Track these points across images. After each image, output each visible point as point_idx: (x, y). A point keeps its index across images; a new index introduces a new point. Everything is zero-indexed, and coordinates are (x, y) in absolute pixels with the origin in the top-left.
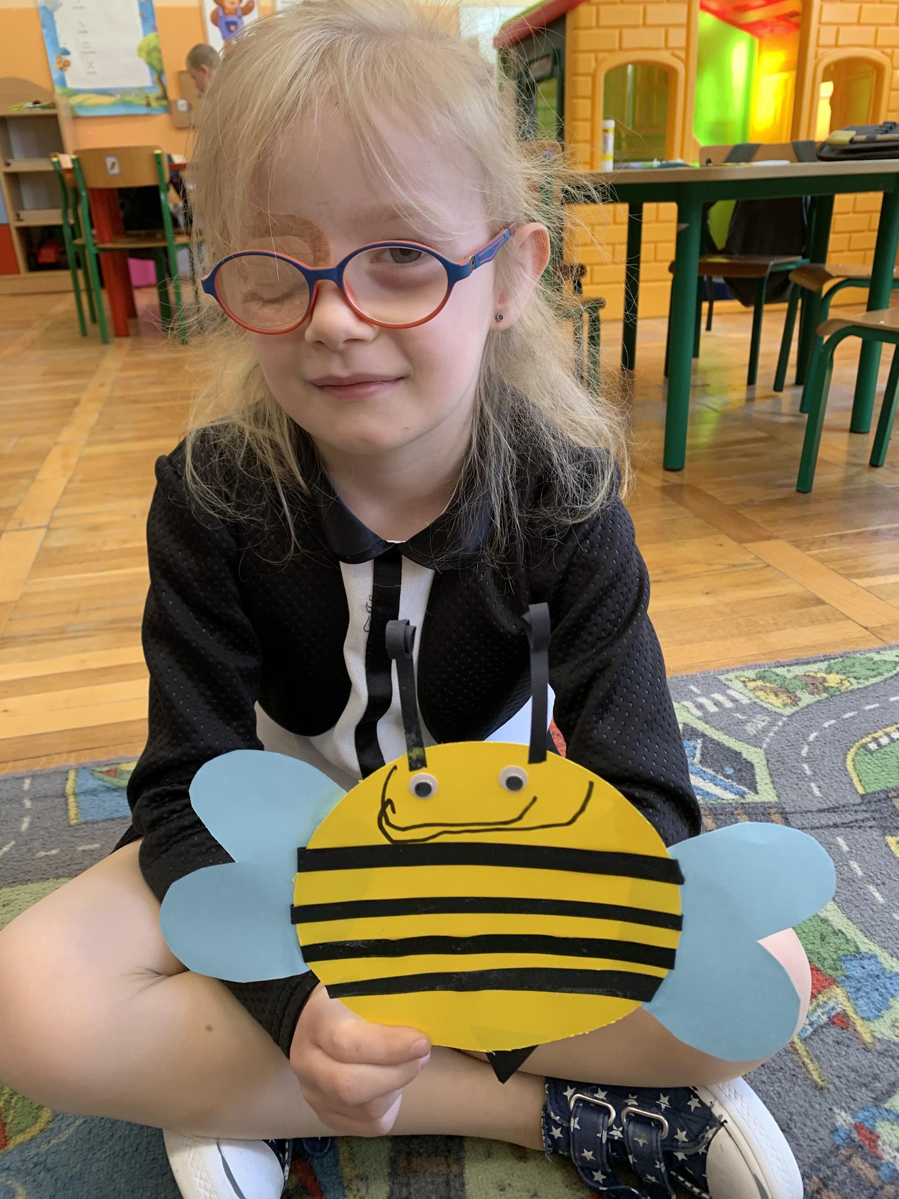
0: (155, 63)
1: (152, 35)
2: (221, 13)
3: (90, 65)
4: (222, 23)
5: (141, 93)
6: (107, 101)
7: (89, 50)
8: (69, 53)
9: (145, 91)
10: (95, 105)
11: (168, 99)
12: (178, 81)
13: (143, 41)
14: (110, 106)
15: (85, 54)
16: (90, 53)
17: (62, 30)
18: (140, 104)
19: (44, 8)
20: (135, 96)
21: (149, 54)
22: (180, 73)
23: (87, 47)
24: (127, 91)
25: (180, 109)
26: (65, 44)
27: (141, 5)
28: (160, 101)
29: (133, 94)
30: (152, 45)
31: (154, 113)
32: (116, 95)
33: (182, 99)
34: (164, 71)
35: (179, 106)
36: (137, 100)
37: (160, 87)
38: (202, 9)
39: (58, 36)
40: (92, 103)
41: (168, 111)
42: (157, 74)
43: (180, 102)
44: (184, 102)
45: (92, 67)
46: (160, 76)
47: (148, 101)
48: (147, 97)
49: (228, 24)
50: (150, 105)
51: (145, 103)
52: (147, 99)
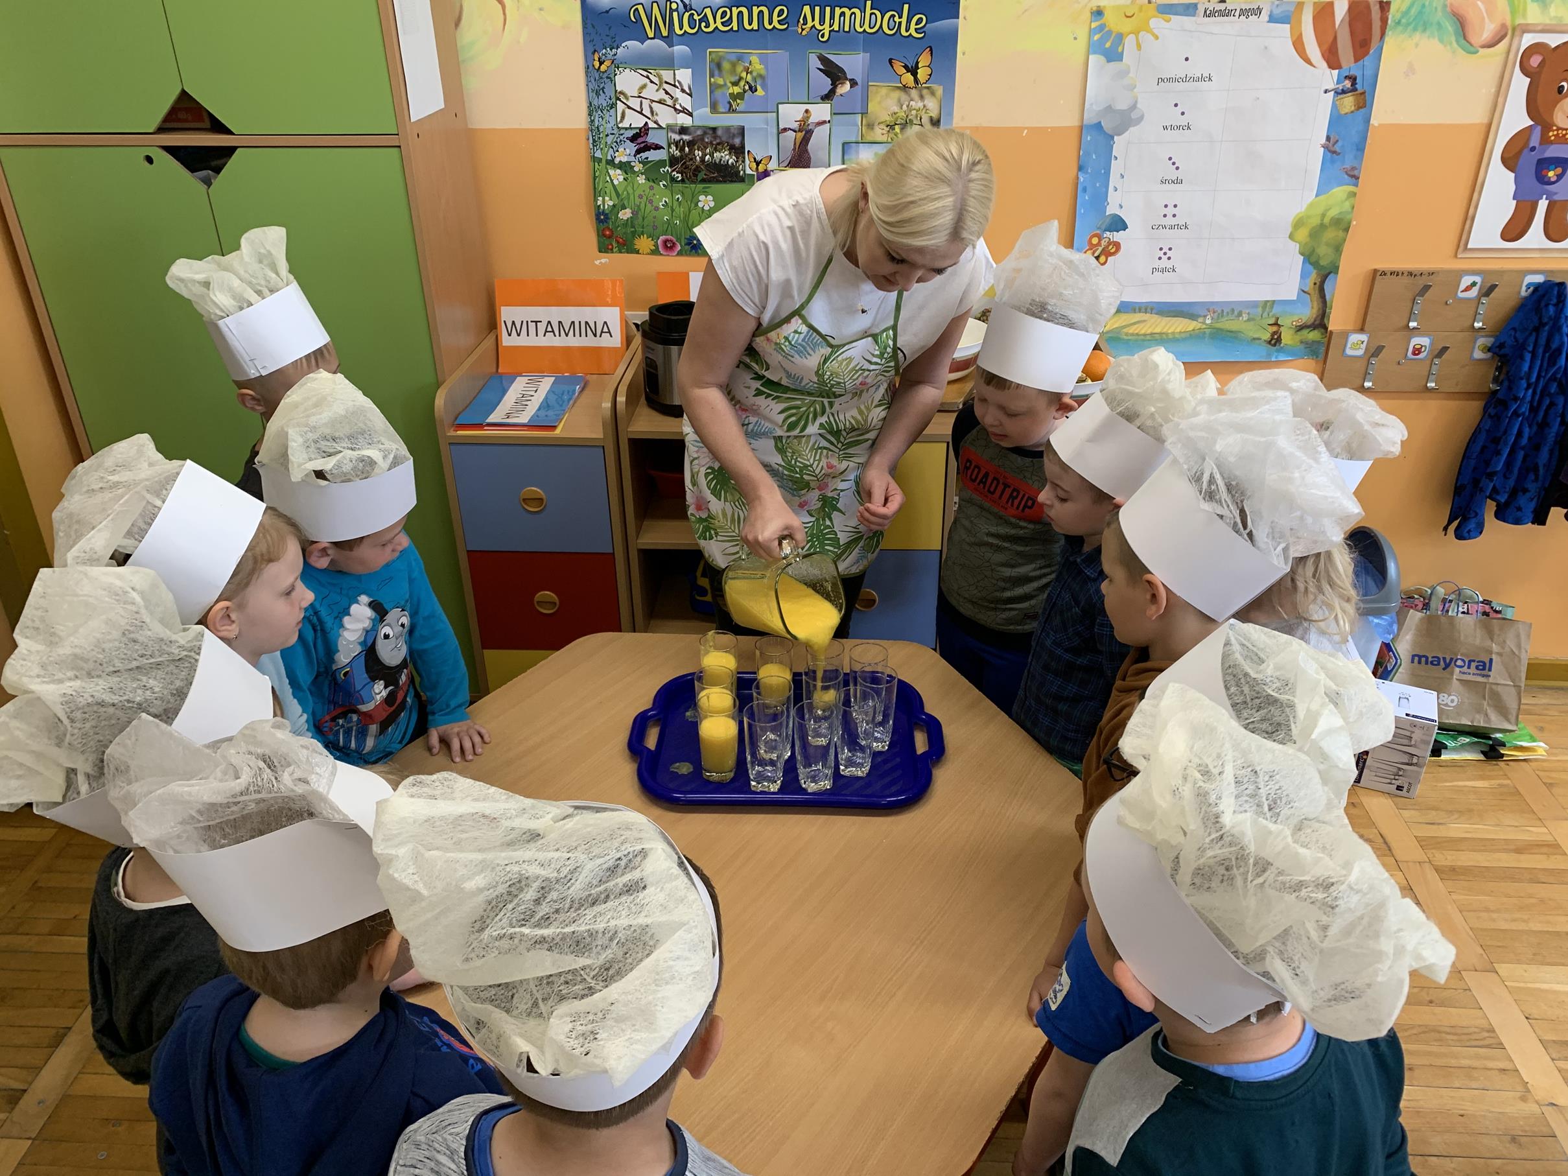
0: (1323, 250)
1: (1340, 192)
2: (1535, 141)
4: (1528, 161)
5: (1265, 315)
6: (1178, 330)
7: (1173, 221)
8: (1124, 227)
9: (1276, 310)
10: (1148, 337)
11: (1326, 328)
12: (1366, 293)
13: (1311, 206)
14: (1184, 339)
15: (1161, 230)
16: (1171, 227)
17: (1122, 176)
18: (1254, 339)
19: (1098, 126)
20: (1249, 320)
21: (1317, 232)
22: (1375, 274)
23: (1170, 216)
24: (1233, 310)
25: (1349, 352)
26: (1121, 207)
27: (1336, 120)
28: (1305, 332)
29: (1245, 317)
30: (1333, 213)
31: (1282, 358)
32: (1205, 316)
33: (1362, 330)
34: (1337, 268)
35: (1349, 345)
36: (1252, 331)
37: (1315, 304)
38: (1488, 130)
39: (1111, 189)
40: (1143, 332)
41: (1321, 356)
42: (1318, 274)
43: (1355, 338)
44: (1364, 337)
45: (1169, 258)
46: (1324, 278)
47: (1274, 333)
48: (1276, 324)
49: (1543, 164)
50: (1279, 340)
51: (1267, 336)
52: (1275, 329)
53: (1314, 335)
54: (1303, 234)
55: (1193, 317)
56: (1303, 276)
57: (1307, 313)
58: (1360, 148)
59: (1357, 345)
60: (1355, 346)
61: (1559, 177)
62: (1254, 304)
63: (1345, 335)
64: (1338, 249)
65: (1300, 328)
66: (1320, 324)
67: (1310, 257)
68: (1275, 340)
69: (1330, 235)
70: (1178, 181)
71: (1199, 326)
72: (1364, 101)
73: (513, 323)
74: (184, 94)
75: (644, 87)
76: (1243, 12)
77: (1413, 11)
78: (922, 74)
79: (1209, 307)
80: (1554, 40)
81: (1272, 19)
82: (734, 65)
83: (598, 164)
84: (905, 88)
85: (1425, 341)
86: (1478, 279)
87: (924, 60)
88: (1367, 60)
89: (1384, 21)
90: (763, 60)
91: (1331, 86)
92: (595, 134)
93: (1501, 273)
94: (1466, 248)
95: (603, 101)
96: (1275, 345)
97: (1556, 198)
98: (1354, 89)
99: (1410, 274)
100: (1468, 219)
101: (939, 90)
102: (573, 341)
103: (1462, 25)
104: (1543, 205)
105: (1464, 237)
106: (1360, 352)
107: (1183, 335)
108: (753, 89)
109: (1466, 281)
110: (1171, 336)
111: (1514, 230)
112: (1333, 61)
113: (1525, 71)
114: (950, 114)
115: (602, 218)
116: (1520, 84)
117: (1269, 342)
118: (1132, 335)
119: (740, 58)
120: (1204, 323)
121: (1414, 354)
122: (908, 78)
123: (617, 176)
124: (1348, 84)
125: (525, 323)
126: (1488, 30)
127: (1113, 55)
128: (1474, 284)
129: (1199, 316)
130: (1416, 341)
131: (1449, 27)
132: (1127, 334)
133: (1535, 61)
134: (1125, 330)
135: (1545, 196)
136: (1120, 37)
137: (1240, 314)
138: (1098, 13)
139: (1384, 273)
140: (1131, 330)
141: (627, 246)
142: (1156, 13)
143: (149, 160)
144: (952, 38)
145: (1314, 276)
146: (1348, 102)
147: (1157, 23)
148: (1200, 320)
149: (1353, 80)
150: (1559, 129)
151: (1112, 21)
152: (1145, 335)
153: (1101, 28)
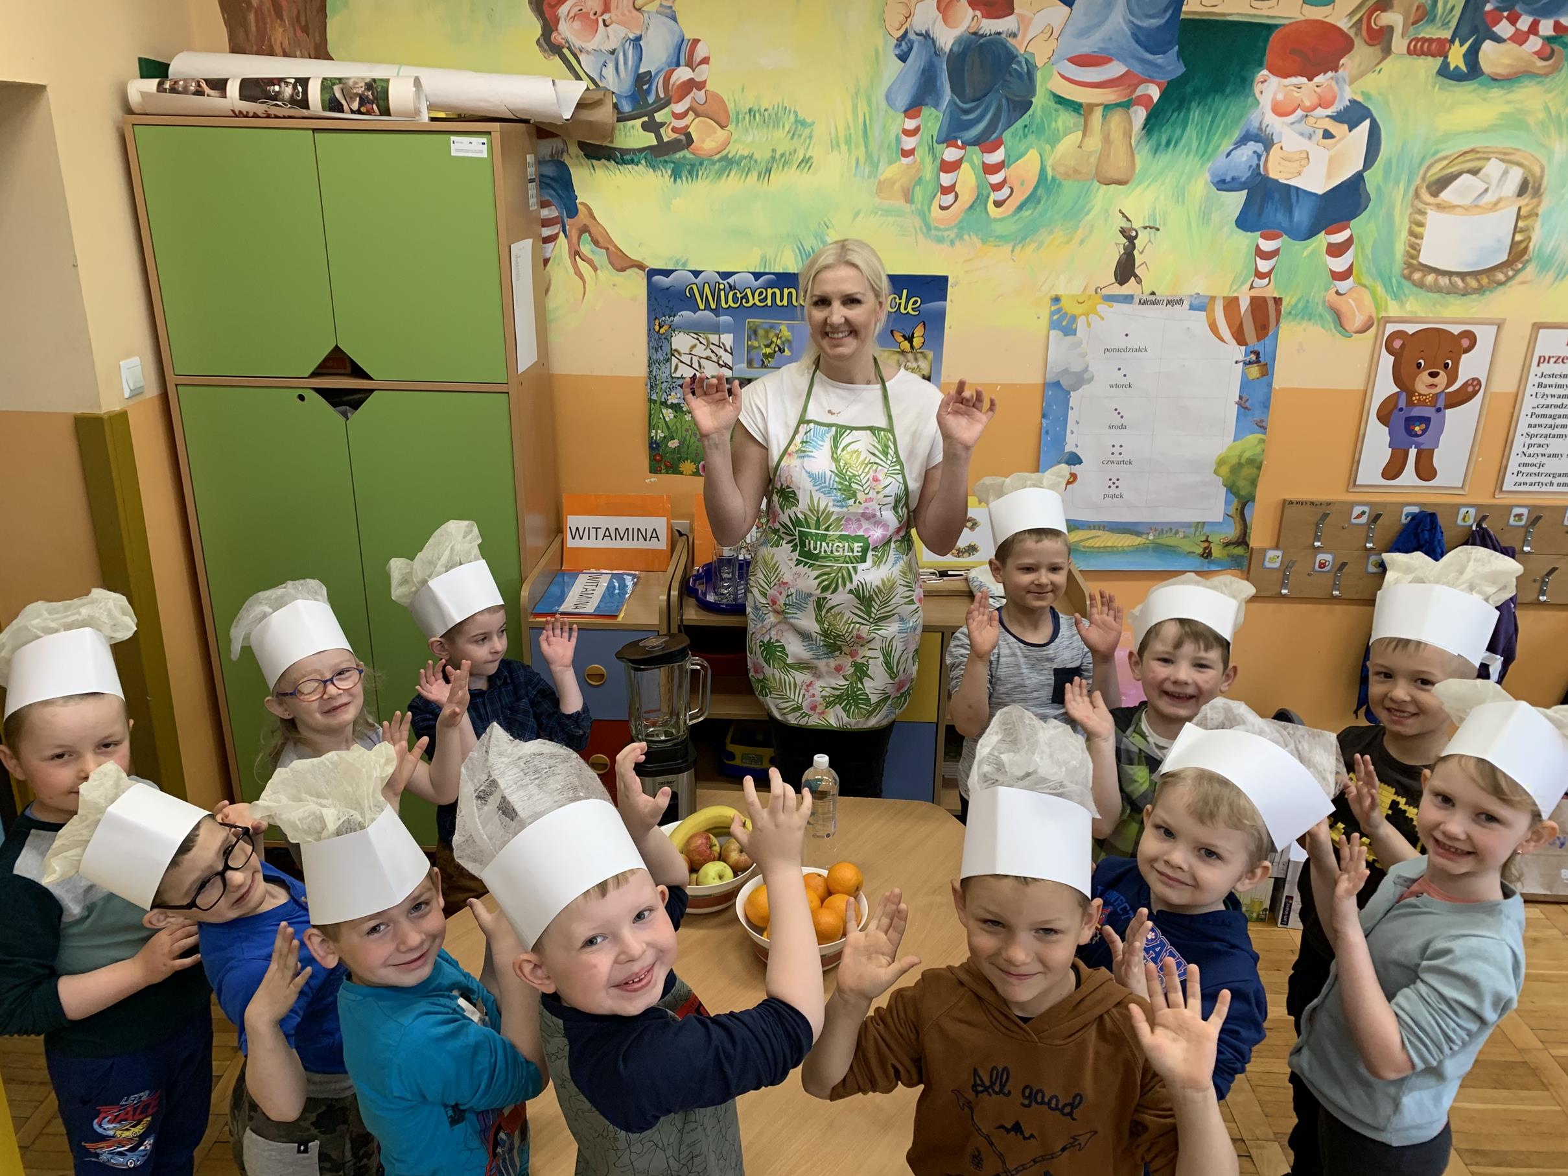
0: (1242, 483)
1: (1253, 438)
2: (1402, 403)
3: (1114, 483)
4: (1399, 419)
5: (1198, 533)
6: (1126, 544)
7: (1120, 458)
8: (1080, 462)
9: (1206, 530)
10: (1102, 550)
11: (1248, 546)
12: (1278, 518)
13: (1230, 448)
14: (1131, 552)
15: (1109, 465)
16: (1119, 463)
17: (1077, 423)
18: (1190, 553)
19: (1057, 384)
20: (1184, 537)
21: (1237, 468)
22: (1287, 504)
23: (1116, 454)
24: (1171, 529)
25: (1268, 565)
26: (1077, 446)
27: (1245, 384)
28: (1230, 548)
29: (1181, 535)
30: (1247, 455)
31: (1213, 568)
32: (1148, 534)
33: (1277, 548)
34: (1254, 497)
35: (1267, 560)
36: (1186, 546)
37: (1238, 525)
38: (1365, 395)
39: (1068, 432)
40: (1097, 545)
41: (1245, 568)
42: (1238, 502)
43: (1271, 554)
44: (1279, 553)
45: (1117, 487)
46: (1244, 506)
47: (1205, 549)
48: (1207, 541)
49: (1410, 421)
50: (1210, 554)
51: (1200, 551)
52: (1206, 545)
53: (1239, 551)
54: (1225, 470)
55: (1138, 534)
56: (1227, 503)
57: (1232, 532)
58: (1266, 405)
59: (1273, 559)
60: (1272, 560)
61: (1424, 431)
62: (1188, 525)
63: (1263, 551)
64: (1254, 483)
65: (1227, 545)
66: (1242, 541)
67: (1231, 489)
68: (1207, 554)
69: (1247, 471)
70: (1123, 427)
71: (1144, 541)
72: (1267, 371)
73: (577, 529)
74: (337, 349)
75: (694, 346)
76: (1169, 302)
77: (1300, 305)
78: (917, 342)
79: (1151, 527)
80: (1411, 329)
81: (1192, 308)
82: (767, 332)
83: (655, 404)
84: (903, 352)
85: (1328, 557)
86: (1366, 509)
87: (919, 332)
88: (1267, 340)
89: (1278, 312)
90: (790, 328)
91: (1241, 358)
92: (653, 382)
93: (1385, 505)
94: (1354, 485)
95: (660, 356)
96: (1207, 558)
97: (1422, 447)
98: (1258, 361)
99: (1312, 503)
100: (1355, 463)
101: (930, 355)
102: (625, 544)
103: (1338, 317)
105: (1353, 476)
106: (1277, 565)
107: (1131, 549)
108: (781, 350)
109: (1357, 510)
110: (1120, 549)
111: (1392, 470)
112: (1240, 339)
113: (1390, 350)
114: (939, 372)
115: (654, 447)
116: (1387, 361)
117: (1202, 556)
118: (1088, 547)
119: (772, 327)
120: (1147, 539)
121: (1320, 567)
122: (906, 345)
123: (669, 414)
124: (1253, 357)
125: (587, 530)
126: (1359, 321)
127: (1068, 330)
128: (1363, 513)
129: (1143, 533)
130: (1321, 557)
131: (1329, 317)
132: (1084, 547)
133: (1397, 344)
134: (1083, 544)
135: (1414, 446)
136: (1074, 318)
137: (1177, 533)
138: (1056, 300)
139: (1291, 503)
140: (1088, 543)
141: (674, 469)
142: (1102, 301)
143: (301, 398)
144: (941, 315)
145: (1235, 503)
146: (1254, 371)
147: (1103, 308)
148: (1145, 536)
149: (1257, 354)
150: (1420, 395)
151: (1068, 305)
152: (1099, 548)
153: (1059, 310)
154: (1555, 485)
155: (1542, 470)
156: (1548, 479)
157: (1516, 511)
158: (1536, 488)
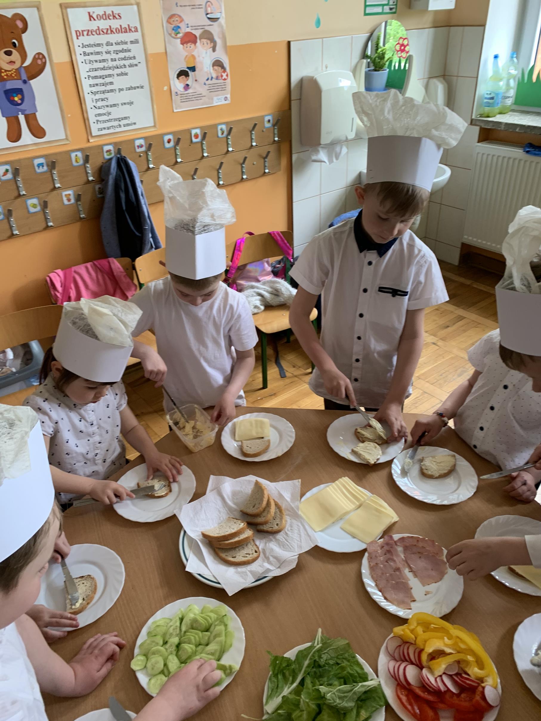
49: (10, 95)
86: (8, 167)
93: (19, 161)
97: (26, 112)
104: (22, 118)
111: (14, 135)
128: (7, 171)
135: (20, 113)
150: (6, 71)
154: (122, 126)
155: (110, 117)
156: (116, 123)
157: (106, 148)
158: (111, 131)
